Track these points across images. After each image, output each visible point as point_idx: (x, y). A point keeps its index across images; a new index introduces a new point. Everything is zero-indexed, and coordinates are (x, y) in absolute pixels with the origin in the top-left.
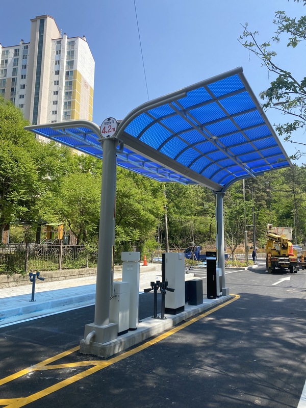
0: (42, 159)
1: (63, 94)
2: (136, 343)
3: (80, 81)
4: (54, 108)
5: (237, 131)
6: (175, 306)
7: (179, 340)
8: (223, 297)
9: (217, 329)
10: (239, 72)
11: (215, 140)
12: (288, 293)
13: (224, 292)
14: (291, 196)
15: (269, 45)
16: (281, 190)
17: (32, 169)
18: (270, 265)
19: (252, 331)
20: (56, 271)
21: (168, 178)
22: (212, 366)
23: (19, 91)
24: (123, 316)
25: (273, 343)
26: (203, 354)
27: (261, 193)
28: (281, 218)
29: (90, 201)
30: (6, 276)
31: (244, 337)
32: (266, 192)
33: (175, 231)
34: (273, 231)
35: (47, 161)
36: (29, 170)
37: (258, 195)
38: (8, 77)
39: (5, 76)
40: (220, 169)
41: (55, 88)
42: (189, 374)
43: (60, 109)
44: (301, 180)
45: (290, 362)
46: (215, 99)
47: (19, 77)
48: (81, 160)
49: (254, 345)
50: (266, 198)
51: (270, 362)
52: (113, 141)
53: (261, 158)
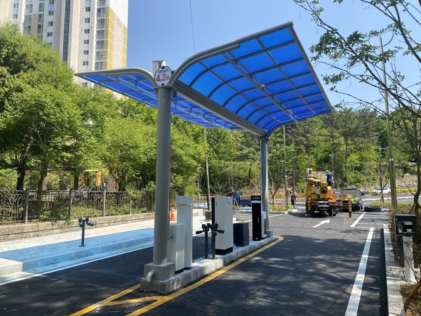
0: (85, 104)
1: (95, 33)
2: (192, 280)
3: (113, 19)
4: (85, 47)
5: (284, 79)
6: (224, 248)
7: (231, 278)
8: (267, 239)
9: (265, 267)
10: (289, 26)
11: (263, 88)
12: (329, 234)
13: (269, 234)
14: (330, 140)
15: (318, 2)
16: (320, 135)
17: (76, 115)
18: (309, 209)
19: (297, 267)
20: (99, 218)
21: (214, 124)
22: (265, 297)
23: (47, 29)
24: (179, 255)
25: (316, 277)
26: (255, 288)
27: (301, 138)
28: (319, 163)
29: (133, 147)
30: (50, 223)
31: (291, 273)
32: (306, 137)
33: (214, 177)
34: (312, 175)
35: (91, 106)
36: (73, 115)
37: (297, 140)
38: (33, 13)
39: (31, 12)
40: (266, 115)
41: (86, 26)
42: (245, 305)
43: (92, 49)
44: (339, 124)
45: (333, 292)
46: (266, 50)
47: (46, 13)
48: (120, 104)
49: (300, 280)
50: (305, 142)
51: (316, 293)
52: (168, 89)
53: (305, 105)
